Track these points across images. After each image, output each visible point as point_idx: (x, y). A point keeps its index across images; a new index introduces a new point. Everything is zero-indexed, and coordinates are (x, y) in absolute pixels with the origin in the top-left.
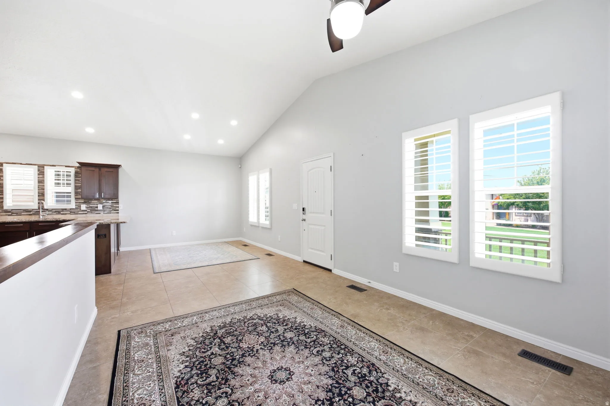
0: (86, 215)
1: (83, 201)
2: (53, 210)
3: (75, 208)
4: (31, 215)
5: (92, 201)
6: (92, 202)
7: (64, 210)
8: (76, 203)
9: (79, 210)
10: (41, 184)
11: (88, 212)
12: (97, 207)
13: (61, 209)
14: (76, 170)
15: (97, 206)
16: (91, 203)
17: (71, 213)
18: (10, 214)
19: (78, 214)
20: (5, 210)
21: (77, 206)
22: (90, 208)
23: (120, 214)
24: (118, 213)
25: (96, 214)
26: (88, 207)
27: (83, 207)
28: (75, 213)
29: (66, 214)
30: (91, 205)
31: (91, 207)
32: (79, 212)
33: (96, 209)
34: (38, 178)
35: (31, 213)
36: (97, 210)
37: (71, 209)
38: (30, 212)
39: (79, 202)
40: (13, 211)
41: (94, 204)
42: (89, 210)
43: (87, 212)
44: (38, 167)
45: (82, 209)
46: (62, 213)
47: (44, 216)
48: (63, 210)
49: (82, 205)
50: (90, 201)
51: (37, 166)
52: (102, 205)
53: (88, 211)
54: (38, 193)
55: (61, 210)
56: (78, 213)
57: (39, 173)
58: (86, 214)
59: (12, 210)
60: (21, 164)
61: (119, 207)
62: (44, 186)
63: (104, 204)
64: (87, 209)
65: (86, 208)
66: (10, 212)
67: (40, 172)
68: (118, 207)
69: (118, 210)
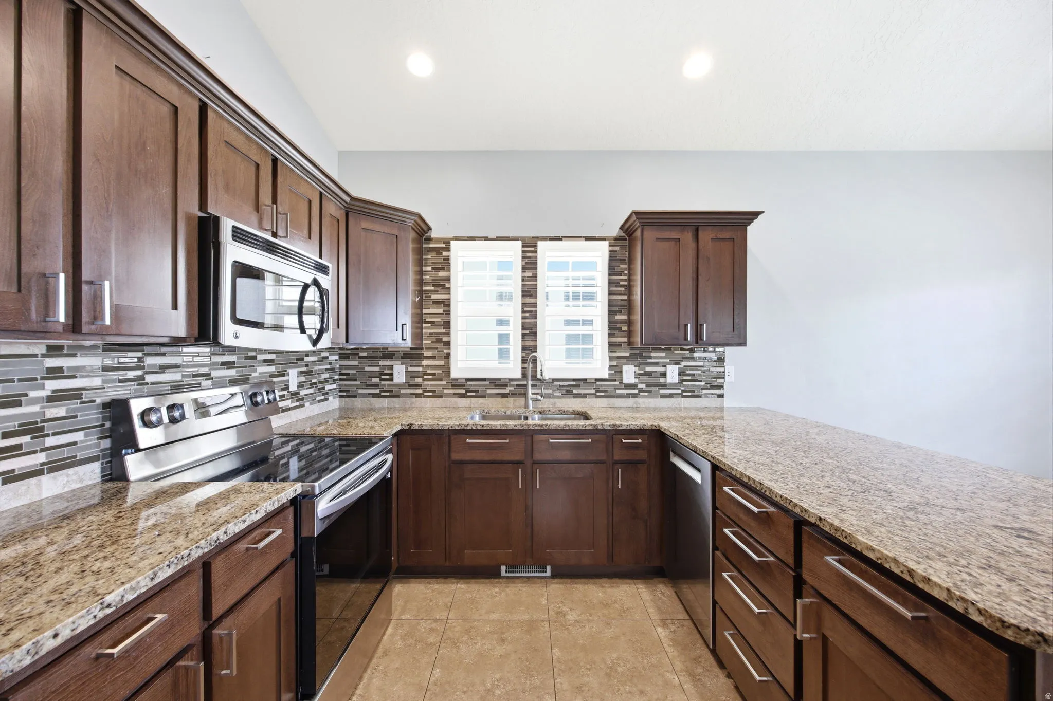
0: (636, 403)
1: (627, 354)
2: (555, 383)
3: (606, 376)
4: (507, 397)
5: (653, 354)
6: (650, 358)
7: (581, 383)
8: (611, 359)
9: (617, 383)
10: (529, 300)
11: (641, 390)
12: (664, 375)
13: (575, 380)
14: (611, 248)
15: (662, 369)
16: (649, 361)
17: (598, 394)
18: (463, 391)
19: (613, 397)
20: (456, 380)
21: (613, 372)
22: (646, 378)
23: (727, 402)
24: (721, 396)
25: (663, 396)
26: (641, 375)
27: (629, 373)
28: (607, 394)
29: (584, 396)
30: (648, 369)
31: (649, 374)
32: (619, 391)
33: (662, 380)
34: (523, 280)
35: (506, 391)
36: (664, 386)
37: (597, 380)
38: (504, 386)
39: (619, 358)
40: (469, 383)
41: (657, 364)
42: (643, 386)
43: (636, 391)
44: (523, 246)
45: (625, 381)
46: (575, 391)
47: (537, 400)
48: (578, 383)
49: (625, 368)
50: (645, 354)
51: (519, 243)
52: (677, 366)
53: (640, 386)
54: (523, 329)
55: (574, 383)
56: (612, 394)
57: (524, 262)
58: (634, 396)
59: (468, 380)
60: (486, 239)
61: (726, 374)
62: (536, 307)
63: (683, 364)
64: (637, 380)
65: (637, 376)
66: (464, 385)
67: (526, 263)
68: (722, 375)
69: (721, 387)
